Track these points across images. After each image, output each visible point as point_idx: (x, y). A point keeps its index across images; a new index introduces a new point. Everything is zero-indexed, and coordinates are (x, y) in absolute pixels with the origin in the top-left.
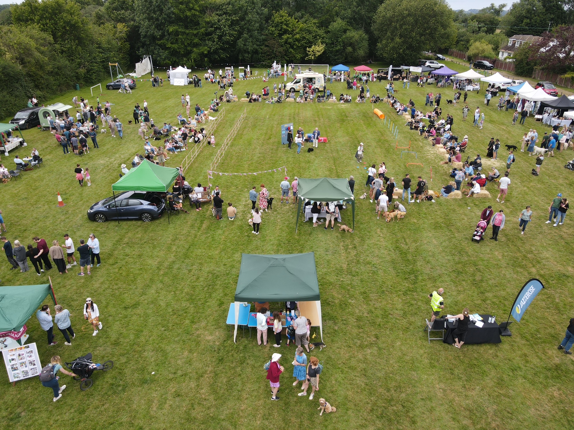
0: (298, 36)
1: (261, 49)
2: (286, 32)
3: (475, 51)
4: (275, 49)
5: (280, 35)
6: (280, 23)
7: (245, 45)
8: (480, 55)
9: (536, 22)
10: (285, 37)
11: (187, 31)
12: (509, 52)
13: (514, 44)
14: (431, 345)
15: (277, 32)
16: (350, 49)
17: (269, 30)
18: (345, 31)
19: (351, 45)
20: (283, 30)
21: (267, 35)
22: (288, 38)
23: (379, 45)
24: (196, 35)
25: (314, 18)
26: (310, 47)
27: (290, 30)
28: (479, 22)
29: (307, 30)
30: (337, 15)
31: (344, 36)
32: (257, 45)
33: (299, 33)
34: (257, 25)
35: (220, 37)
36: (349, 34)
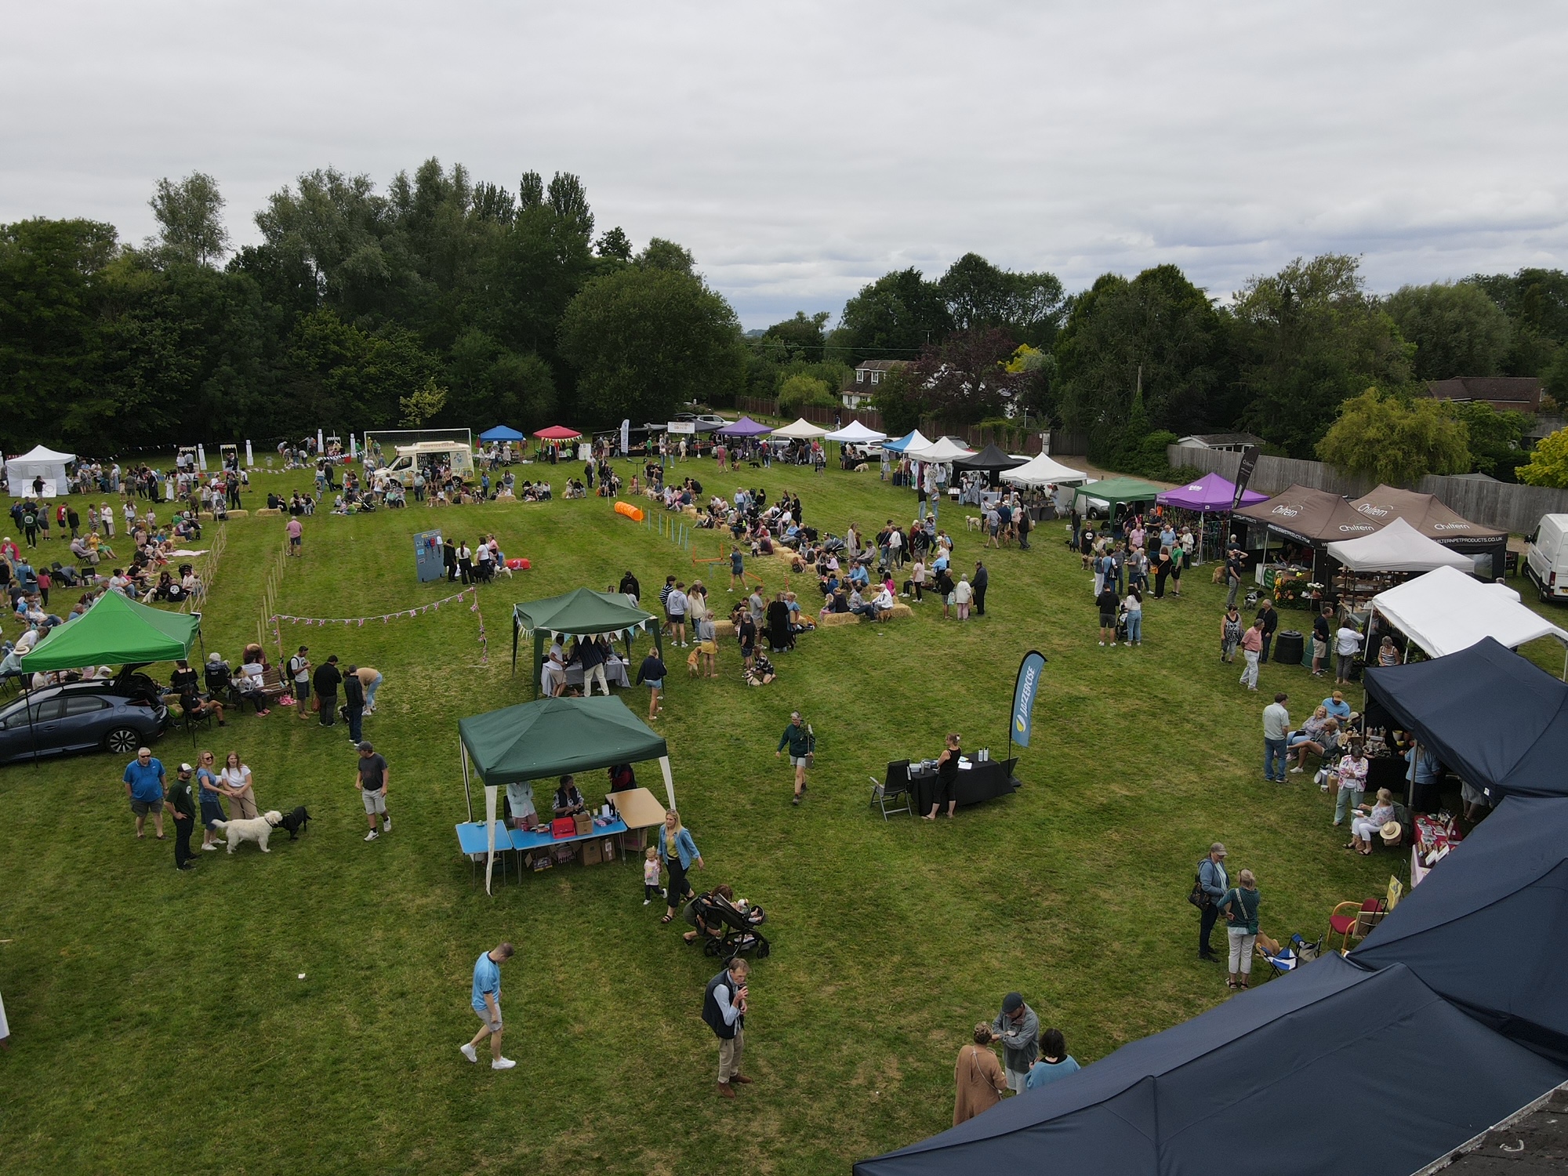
0: (372, 370)
1: (273, 403)
2: (338, 360)
3: (793, 395)
4: (314, 403)
5: (324, 369)
6: (321, 339)
7: (225, 393)
8: (805, 402)
9: (899, 337)
10: (337, 372)
11: (45, 360)
12: (862, 394)
13: (868, 378)
14: (891, 822)
15: (314, 361)
16: (510, 397)
17: (291, 357)
18: (493, 357)
19: (512, 386)
20: (331, 356)
21: (285, 368)
22: (347, 374)
23: (583, 385)
24: (73, 371)
25: (409, 327)
26: (408, 395)
27: (349, 354)
28: (787, 340)
29: (396, 355)
30: (468, 320)
31: (493, 368)
32: (261, 393)
33: (374, 364)
34: (258, 343)
35: (150, 375)
36: (503, 362)
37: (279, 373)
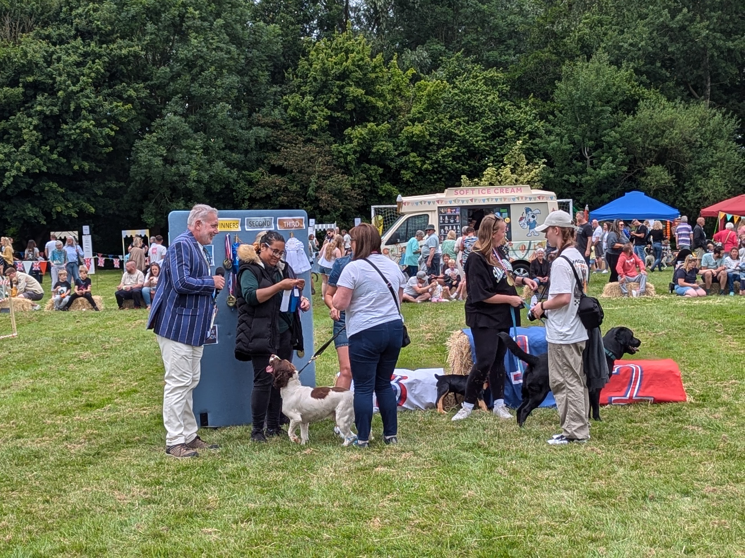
2: (362, 113)
5: (337, 127)
10: (359, 132)
15: (321, 114)
33: (422, 120)
34: (231, 80)
37: (262, 132)
